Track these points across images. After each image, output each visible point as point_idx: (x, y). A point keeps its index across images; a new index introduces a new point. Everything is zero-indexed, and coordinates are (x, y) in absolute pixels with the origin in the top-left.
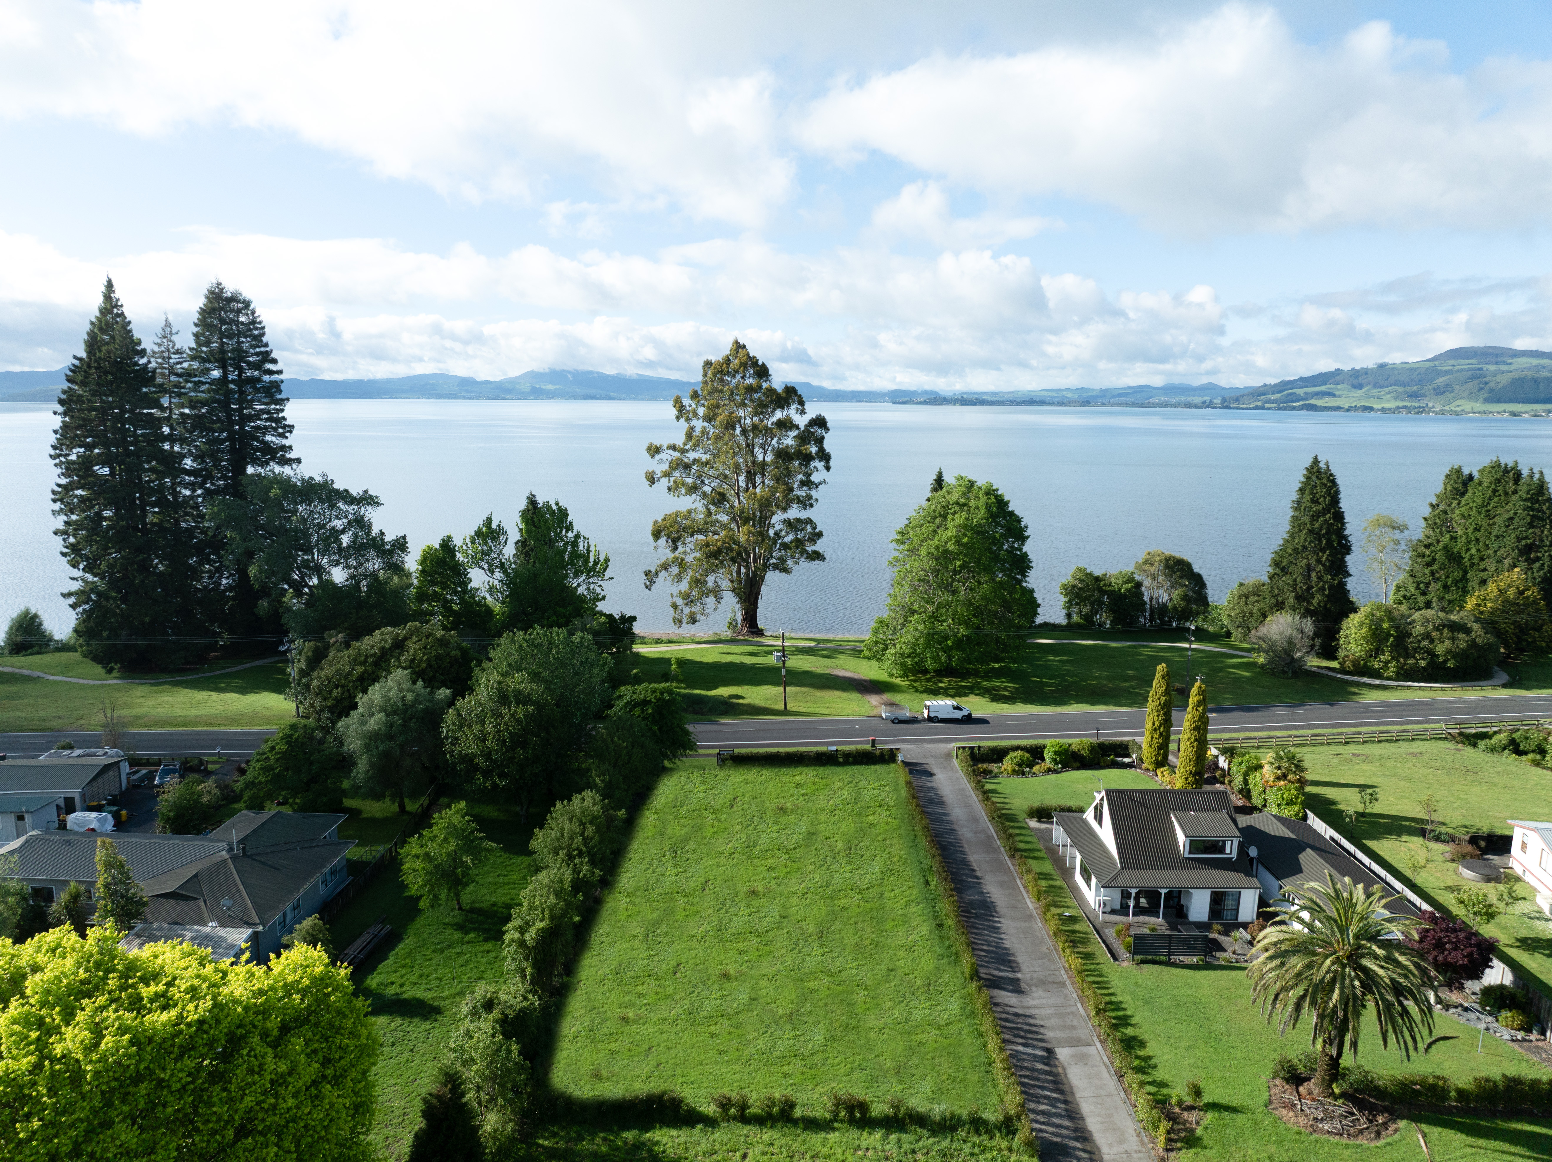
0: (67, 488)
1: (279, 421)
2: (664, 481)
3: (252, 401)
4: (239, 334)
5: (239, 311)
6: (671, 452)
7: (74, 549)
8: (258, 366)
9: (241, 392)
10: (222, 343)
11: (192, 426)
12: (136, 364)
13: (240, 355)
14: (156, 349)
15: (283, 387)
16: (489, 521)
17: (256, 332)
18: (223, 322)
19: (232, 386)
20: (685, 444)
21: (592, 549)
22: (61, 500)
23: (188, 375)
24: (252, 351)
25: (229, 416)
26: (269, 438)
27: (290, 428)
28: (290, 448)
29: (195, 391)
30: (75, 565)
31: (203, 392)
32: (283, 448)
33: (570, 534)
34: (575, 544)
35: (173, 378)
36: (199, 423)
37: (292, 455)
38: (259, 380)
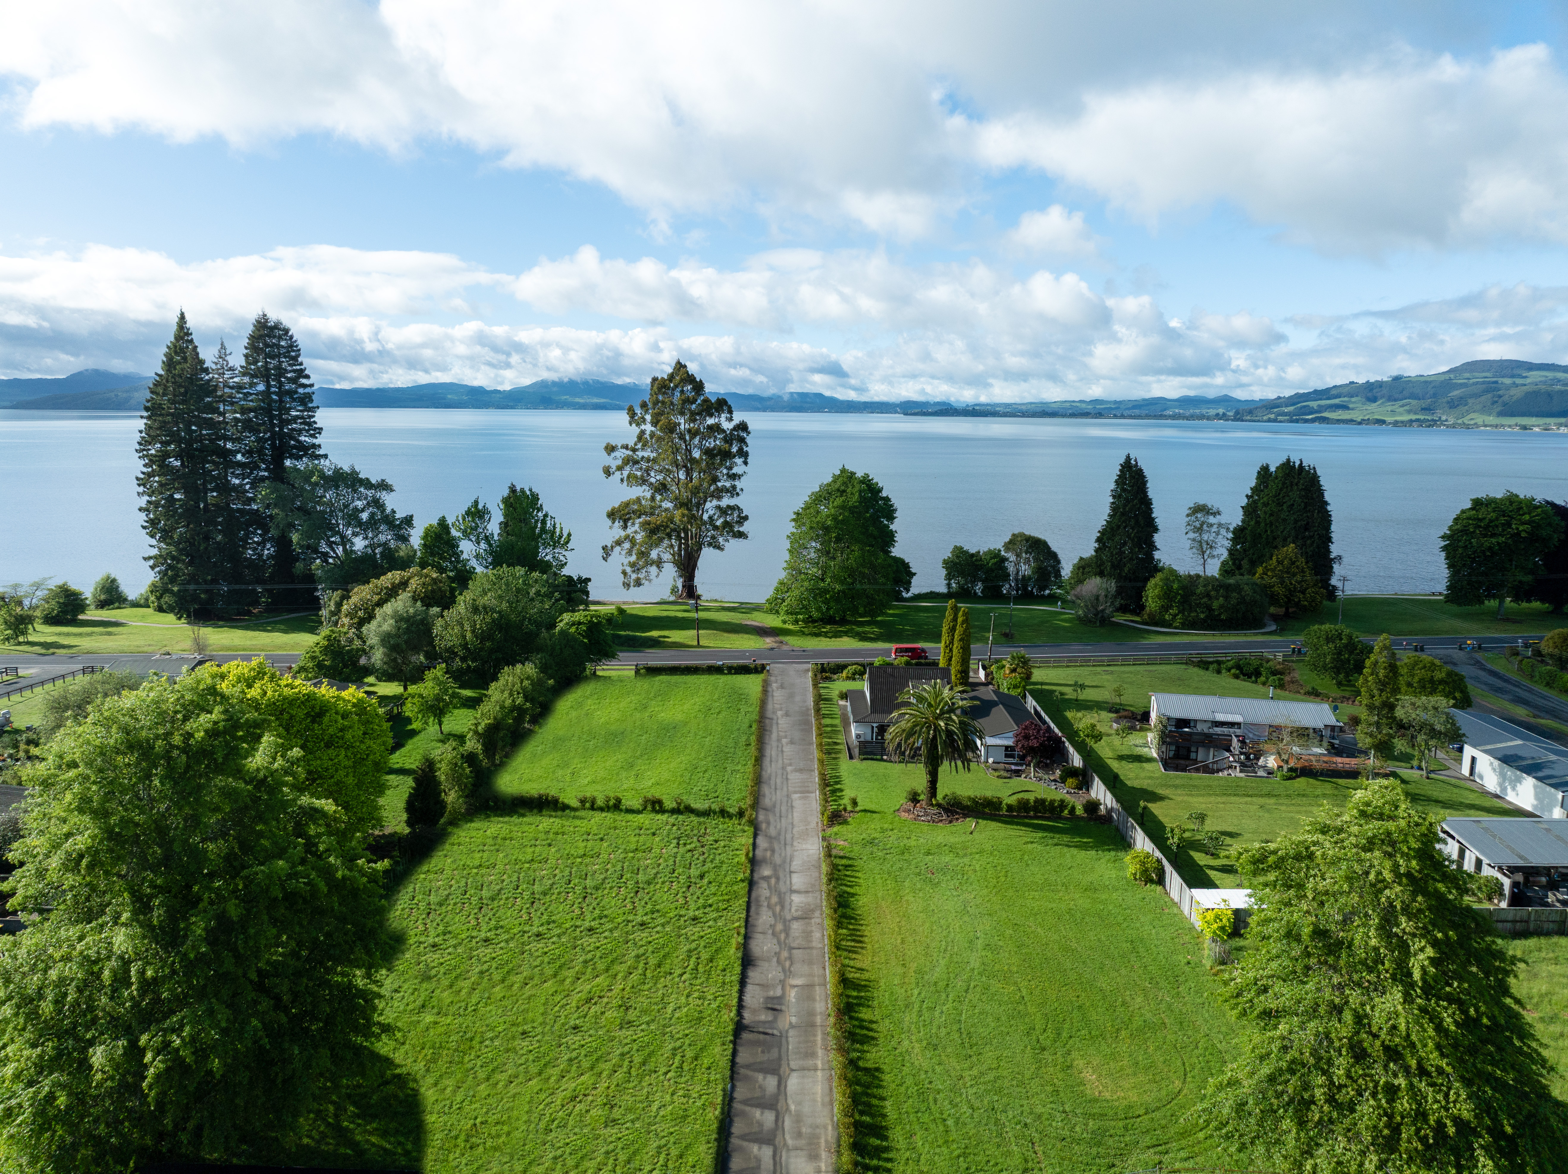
0: (149, 475)
1: (309, 424)
2: (618, 473)
3: (290, 408)
4: (279, 356)
5: (280, 338)
6: (624, 451)
7: (153, 523)
8: (294, 381)
9: (281, 401)
10: (266, 362)
11: (243, 428)
12: (202, 379)
13: (281, 372)
14: (214, 367)
15: (314, 397)
16: (476, 503)
17: (293, 354)
18: (267, 345)
19: (274, 397)
20: (636, 444)
21: (558, 526)
22: (144, 485)
23: (239, 387)
24: (289, 368)
25: (271, 421)
26: (302, 438)
27: (320, 430)
28: (319, 446)
29: (245, 400)
30: (152, 536)
31: (251, 401)
32: (314, 446)
33: (540, 514)
34: (544, 522)
35: (227, 390)
36: (248, 425)
37: (321, 452)
38: (296, 392)
